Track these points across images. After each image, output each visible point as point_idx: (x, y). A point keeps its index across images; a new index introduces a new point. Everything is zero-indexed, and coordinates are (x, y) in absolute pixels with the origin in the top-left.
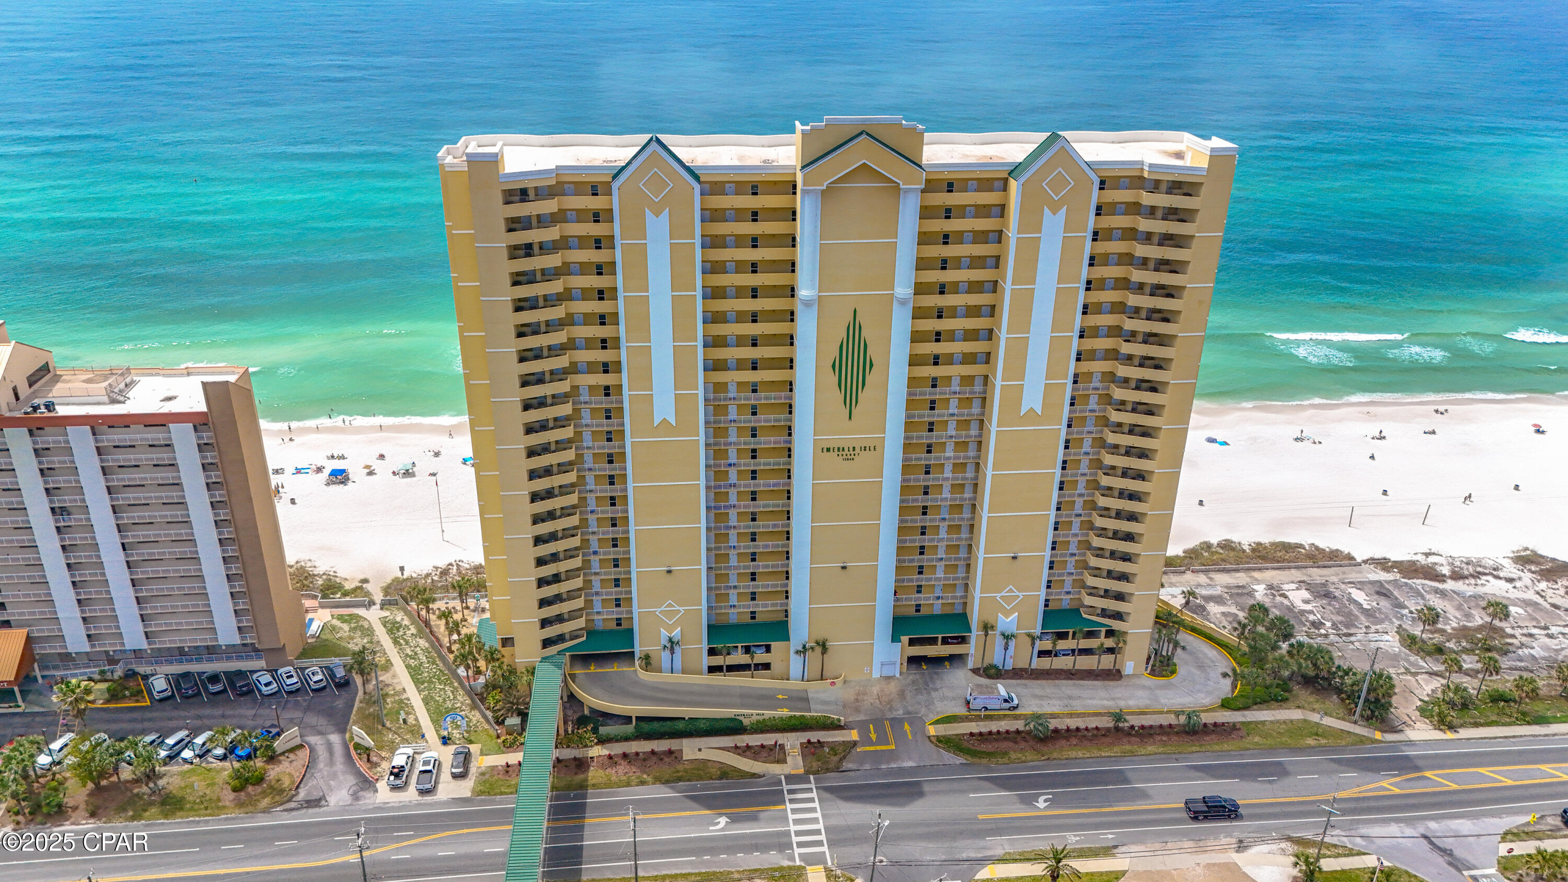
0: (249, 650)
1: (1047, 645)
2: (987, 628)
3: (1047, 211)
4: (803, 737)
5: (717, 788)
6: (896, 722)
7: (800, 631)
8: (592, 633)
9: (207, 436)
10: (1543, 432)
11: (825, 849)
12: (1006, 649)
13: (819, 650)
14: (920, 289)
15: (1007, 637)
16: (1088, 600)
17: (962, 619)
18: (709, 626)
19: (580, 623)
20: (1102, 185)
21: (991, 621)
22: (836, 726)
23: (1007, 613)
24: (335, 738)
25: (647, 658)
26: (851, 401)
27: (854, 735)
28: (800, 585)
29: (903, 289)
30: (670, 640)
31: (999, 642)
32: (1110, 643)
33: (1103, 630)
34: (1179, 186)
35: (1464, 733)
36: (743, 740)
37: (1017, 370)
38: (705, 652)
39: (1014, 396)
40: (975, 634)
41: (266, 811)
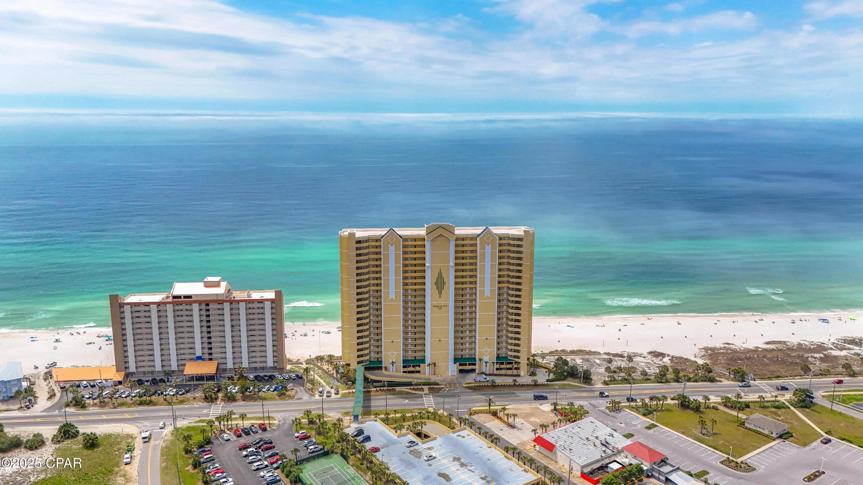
0: (274, 368)
1: (498, 366)
2: (480, 360)
3: (486, 245)
4: (429, 387)
5: (405, 396)
6: (455, 384)
7: (428, 360)
8: (370, 362)
9: (274, 305)
10: (680, 324)
11: (434, 405)
12: (486, 366)
13: (433, 365)
14: (456, 264)
15: (486, 363)
16: (510, 353)
17: (474, 359)
18: (403, 360)
19: (367, 358)
20: (500, 239)
21: (482, 358)
22: (438, 384)
23: (486, 356)
24: (301, 388)
25: (386, 368)
26: (440, 293)
27: (443, 386)
28: (428, 348)
29: (452, 264)
30: (392, 362)
31: (484, 364)
32: (516, 366)
33: (514, 362)
34: (520, 239)
35: (610, 386)
36: (412, 387)
37: (483, 285)
38: (402, 367)
39: (482, 292)
40: (478, 362)
41: (287, 400)
